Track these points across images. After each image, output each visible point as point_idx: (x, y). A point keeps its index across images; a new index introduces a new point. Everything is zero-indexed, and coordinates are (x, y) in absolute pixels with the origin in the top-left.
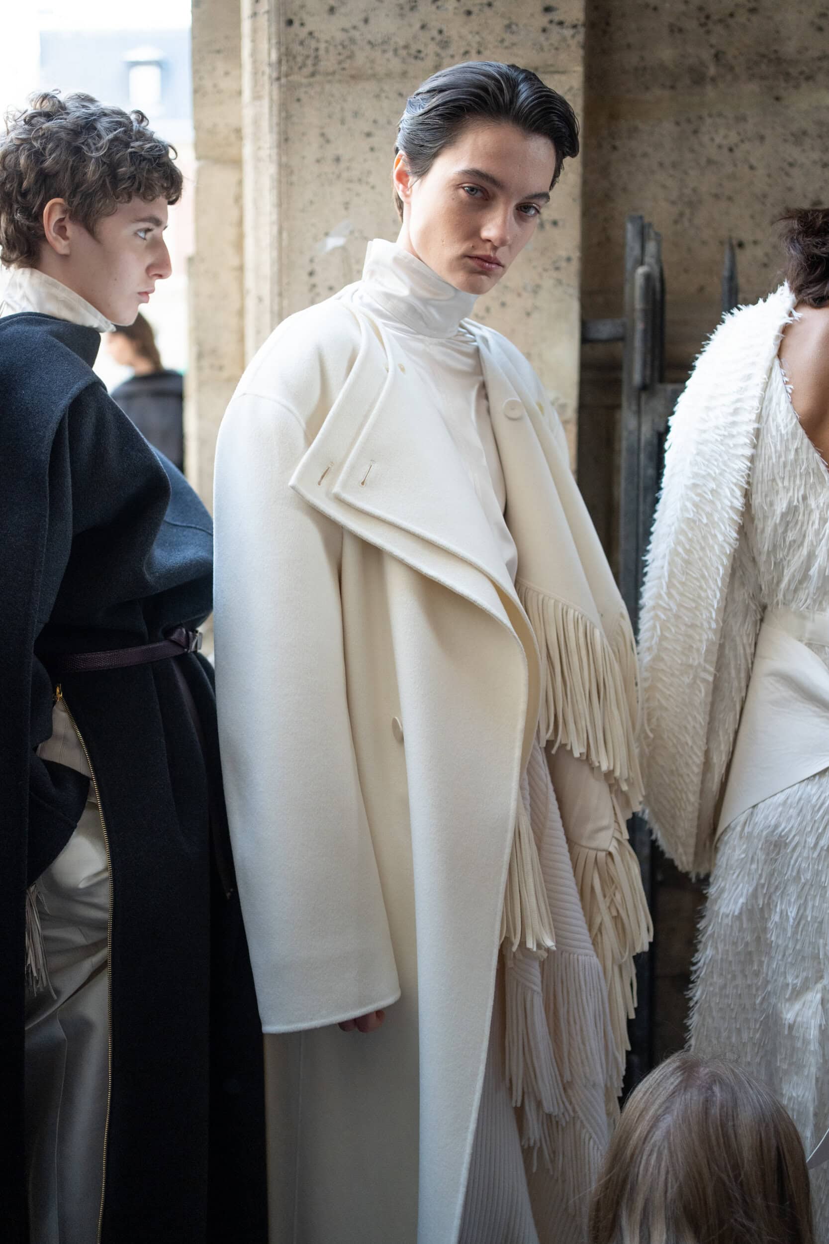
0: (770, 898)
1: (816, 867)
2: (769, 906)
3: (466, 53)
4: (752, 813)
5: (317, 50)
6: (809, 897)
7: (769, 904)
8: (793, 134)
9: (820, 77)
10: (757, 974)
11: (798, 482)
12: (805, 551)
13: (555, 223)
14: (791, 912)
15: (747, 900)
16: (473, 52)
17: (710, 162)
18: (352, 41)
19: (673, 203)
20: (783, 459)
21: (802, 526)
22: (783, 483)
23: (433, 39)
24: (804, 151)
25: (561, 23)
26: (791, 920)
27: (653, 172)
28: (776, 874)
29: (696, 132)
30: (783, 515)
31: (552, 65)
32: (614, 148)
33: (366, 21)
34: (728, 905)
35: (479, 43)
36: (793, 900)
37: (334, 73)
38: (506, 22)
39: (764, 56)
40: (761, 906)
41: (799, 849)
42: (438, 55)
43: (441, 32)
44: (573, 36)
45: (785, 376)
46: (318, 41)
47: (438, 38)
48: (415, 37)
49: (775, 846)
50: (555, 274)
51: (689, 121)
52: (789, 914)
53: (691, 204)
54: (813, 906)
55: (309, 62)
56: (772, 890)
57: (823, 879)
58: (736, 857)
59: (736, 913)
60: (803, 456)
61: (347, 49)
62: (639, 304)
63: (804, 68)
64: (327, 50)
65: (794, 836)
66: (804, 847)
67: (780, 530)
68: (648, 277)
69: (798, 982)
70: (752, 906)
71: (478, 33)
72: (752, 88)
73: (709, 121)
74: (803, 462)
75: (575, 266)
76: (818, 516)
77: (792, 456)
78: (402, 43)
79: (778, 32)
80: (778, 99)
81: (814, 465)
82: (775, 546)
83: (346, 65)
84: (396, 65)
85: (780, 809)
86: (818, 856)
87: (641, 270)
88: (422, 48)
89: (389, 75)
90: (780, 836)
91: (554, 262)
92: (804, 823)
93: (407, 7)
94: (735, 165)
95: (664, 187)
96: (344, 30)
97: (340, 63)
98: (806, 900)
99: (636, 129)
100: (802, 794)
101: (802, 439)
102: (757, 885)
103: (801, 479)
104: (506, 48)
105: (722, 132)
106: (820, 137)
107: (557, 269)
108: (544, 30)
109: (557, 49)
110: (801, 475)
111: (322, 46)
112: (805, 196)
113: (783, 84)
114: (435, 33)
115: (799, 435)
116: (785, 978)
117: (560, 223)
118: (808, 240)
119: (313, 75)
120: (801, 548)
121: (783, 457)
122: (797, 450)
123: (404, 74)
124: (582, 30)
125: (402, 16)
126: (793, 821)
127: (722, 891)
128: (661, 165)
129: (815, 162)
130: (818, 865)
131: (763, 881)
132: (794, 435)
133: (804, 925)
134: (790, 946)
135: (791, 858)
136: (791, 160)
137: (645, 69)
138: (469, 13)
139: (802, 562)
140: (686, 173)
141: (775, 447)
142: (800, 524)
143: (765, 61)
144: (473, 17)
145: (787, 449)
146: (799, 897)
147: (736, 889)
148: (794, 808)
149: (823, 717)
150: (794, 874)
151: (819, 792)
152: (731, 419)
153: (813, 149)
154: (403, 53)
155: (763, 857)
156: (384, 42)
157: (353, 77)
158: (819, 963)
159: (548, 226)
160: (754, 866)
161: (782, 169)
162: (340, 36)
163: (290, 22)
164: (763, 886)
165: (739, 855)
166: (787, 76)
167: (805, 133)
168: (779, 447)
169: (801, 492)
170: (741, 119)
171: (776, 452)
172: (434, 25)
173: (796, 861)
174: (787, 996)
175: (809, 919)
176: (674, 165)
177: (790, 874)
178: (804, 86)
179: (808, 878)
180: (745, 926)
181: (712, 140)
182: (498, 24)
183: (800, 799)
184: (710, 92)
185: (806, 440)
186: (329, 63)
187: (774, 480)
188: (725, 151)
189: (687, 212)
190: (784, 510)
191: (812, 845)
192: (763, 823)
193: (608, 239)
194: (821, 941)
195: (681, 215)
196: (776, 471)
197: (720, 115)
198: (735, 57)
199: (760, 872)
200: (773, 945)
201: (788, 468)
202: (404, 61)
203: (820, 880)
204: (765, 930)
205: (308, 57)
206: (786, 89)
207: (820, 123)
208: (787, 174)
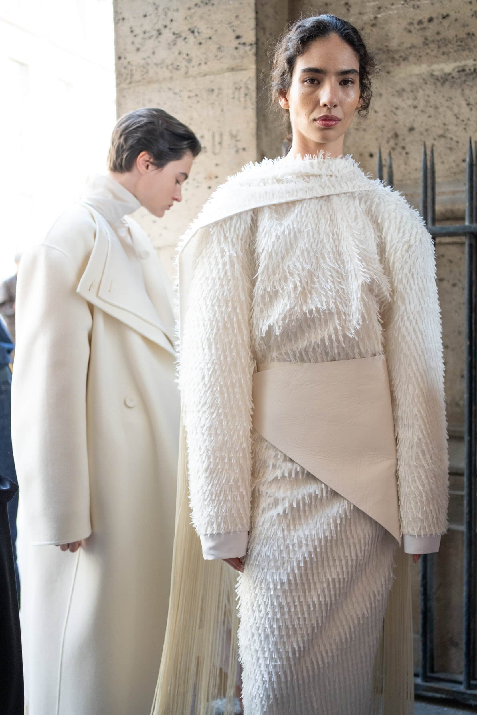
3: (200, 64)
5: (132, 70)
8: (397, 92)
9: (411, 58)
13: (244, 149)
16: (203, 64)
18: (148, 64)
23: (184, 59)
24: (403, 100)
25: (244, 44)
31: (240, 66)
33: (153, 53)
35: (206, 59)
37: (139, 81)
38: (218, 46)
39: (380, 50)
42: (186, 67)
43: (188, 55)
44: (250, 50)
46: (132, 65)
47: (187, 58)
48: (176, 59)
55: (129, 77)
61: (145, 68)
63: (403, 54)
64: (136, 70)
71: (204, 53)
78: (170, 62)
79: (387, 35)
80: (388, 72)
83: (145, 77)
84: (167, 74)
88: (179, 64)
89: (164, 79)
93: (172, 44)
96: (144, 59)
97: (143, 75)
104: (218, 60)
106: (412, 91)
108: (236, 48)
109: (243, 57)
111: (134, 68)
112: (405, 126)
113: (391, 64)
114: (184, 56)
117: (247, 149)
119: (130, 83)
123: (171, 78)
124: (254, 46)
125: (170, 49)
129: (410, 106)
136: (397, 106)
138: (200, 44)
143: (381, 52)
144: (202, 46)
153: (408, 98)
154: (170, 67)
156: (162, 63)
157: (149, 82)
159: (241, 151)
161: (392, 111)
162: (142, 62)
163: (120, 58)
166: (393, 59)
167: (404, 90)
172: (185, 52)
178: (403, 64)
182: (214, 47)
186: (137, 76)
202: (171, 71)
205: (127, 74)
206: (392, 66)
207: (412, 84)
208: (395, 114)
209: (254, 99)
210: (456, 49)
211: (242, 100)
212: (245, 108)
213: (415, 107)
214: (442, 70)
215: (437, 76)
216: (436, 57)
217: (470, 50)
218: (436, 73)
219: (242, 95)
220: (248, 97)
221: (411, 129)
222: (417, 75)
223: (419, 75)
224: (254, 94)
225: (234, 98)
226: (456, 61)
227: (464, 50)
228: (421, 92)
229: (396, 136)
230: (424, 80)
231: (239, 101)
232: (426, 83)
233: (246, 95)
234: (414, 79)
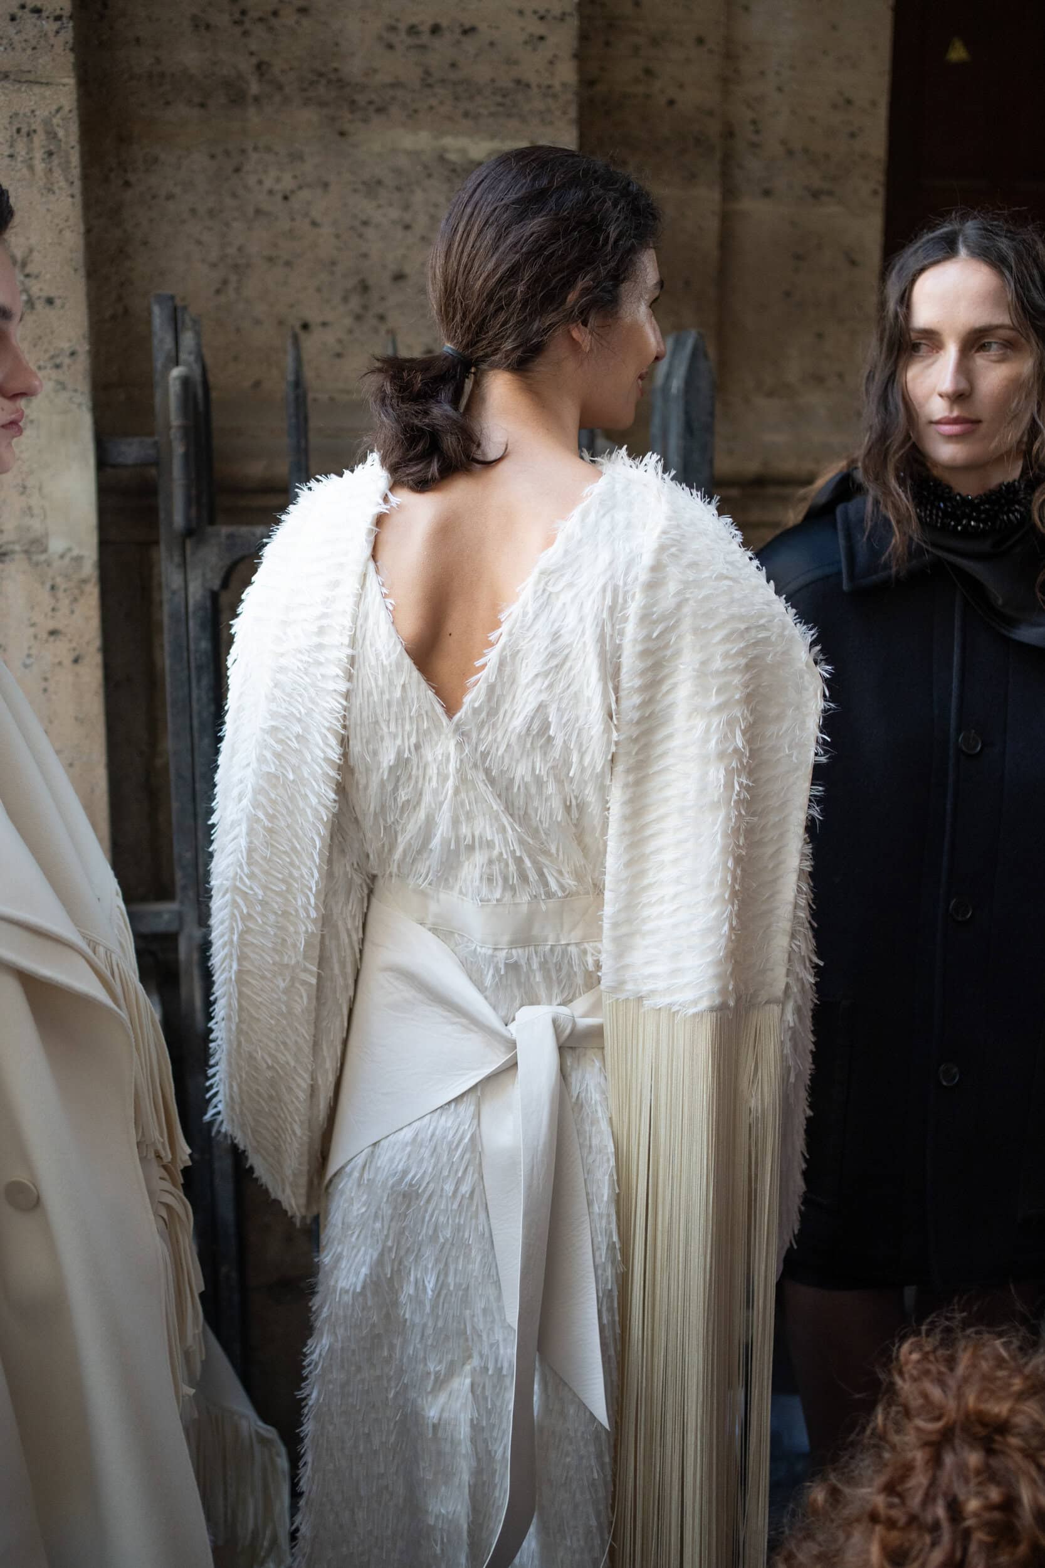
0: (400, 1263)
1: (457, 1220)
2: (400, 1271)
4: (373, 1152)
6: (450, 1259)
7: (399, 1270)
8: (364, 183)
9: (394, 110)
10: (388, 1360)
11: (407, 727)
12: (422, 814)
13: (50, 301)
14: (429, 1282)
15: (371, 1269)
17: (258, 212)
19: (214, 265)
20: (386, 697)
21: (417, 782)
22: (389, 728)
24: (379, 206)
25: (38, 11)
26: (430, 1293)
27: (183, 222)
28: (407, 1233)
29: (237, 170)
30: (391, 769)
31: (29, 73)
32: (127, 184)
34: (347, 1277)
36: (430, 1266)
39: (321, 75)
40: (389, 1276)
41: (435, 1198)
44: (57, 32)
45: (383, 585)
49: (404, 1196)
50: (54, 374)
51: (227, 153)
52: (426, 1283)
53: (236, 266)
54: (456, 1270)
56: (402, 1253)
57: (466, 1236)
58: (355, 1214)
59: (358, 1290)
60: (412, 693)
62: (175, 420)
63: (373, 96)
65: (428, 1183)
66: (441, 1196)
67: (389, 788)
68: (186, 382)
69: (442, 1368)
70: (378, 1277)
72: (309, 115)
73: (254, 156)
74: (413, 701)
75: (83, 363)
76: (435, 771)
77: (398, 693)
79: (337, 44)
80: (342, 134)
81: (427, 707)
82: (383, 807)
85: (408, 1149)
86: (459, 1206)
87: (176, 372)
90: (411, 1185)
91: (52, 357)
92: (440, 1166)
94: (293, 219)
95: (199, 243)
98: (446, 1264)
99: (156, 160)
100: (435, 1129)
101: (411, 672)
102: (383, 1250)
103: (411, 723)
105: (273, 173)
106: (398, 189)
107: (58, 366)
108: (14, 19)
109: (34, 48)
110: (411, 718)
112: (384, 267)
113: (350, 116)
115: (406, 667)
116: (426, 1365)
117: (58, 302)
118: (405, 407)
120: (418, 809)
121: (387, 693)
122: (404, 686)
124: (70, 24)
126: (425, 1164)
127: (338, 1258)
128: (193, 211)
129: (394, 222)
130: (460, 1218)
131: (389, 1243)
132: (399, 666)
133: (446, 1295)
134: (430, 1324)
135: (426, 1211)
136: (363, 217)
137: (162, 75)
139: (420, 828)
140: (227, 225)
141: (376, 680)
142: (414, 778)
143: (323, 81)
145: (391, 683)
146: (437, 1261)
147: (356, 1256)
148: (427, 1147)
149: (455, 1023)
150: (430, 1232)
151: (456, 1124)
152: (316, 640)
153: (391, 205)
155: (390, 1212)
158: (467, 1340)
159: (39, 306)
160: (378, 1225)
161: (352, 228)
164: (390, 1249)
165: (359, 1209)
166: (353, 105)
167: (379, 182)
168: (380, 683)
169: (413, 740)
170: (297, 157)
171: (377, 686)
173: (432, 1216)
174: (429, 1389)
175: (452, 1288)
176: (211, 213)
177: (425, 1232)
178: (375, 120)
179: (448, 1236)
180: (369, 1303)
181: (260, 182)
183: (433, 1135)
184: (254, 118)
185: (416, 673)
187: (377, 722)
188: (279, 198)
189: (233, 278)
190: (391, 763)
191: (450, 1194)
192: (386, 1169)
193: (126, 311)
194: (468, 1312)
195: (225, 282)
196: (378, 711)
197: (268, 149)
198: (283, 71)
199: (385, 1232)
200: (408, 1324)
201: (394, 709)
203: (463, 1236)
204: (395, 1304)
206: (351, 121)
207: (398, 171)
208: (360, 236)
209: (76, 172)
210: (493, 109)
211: (40, 166)
212: (51, 190)
213: (407, 227)
214: (463, 151)
215: (454, 163)
216: (450, 118)
217: (523, 119)
218: (452, 157)
219: (39, 154)
220: (56, 160)
221: (399, 277)
222: (408, 153)
223: (414, 154)
224: (75, 159)
225: (11, 156)
226: (493, 137)
227: (509, 116)
228: (419, 197)
229: (364, 288)
230: (426, 167)
231: (31, 168)
232: (429, 176)
233: (50, 154)
234: (403, 161)
